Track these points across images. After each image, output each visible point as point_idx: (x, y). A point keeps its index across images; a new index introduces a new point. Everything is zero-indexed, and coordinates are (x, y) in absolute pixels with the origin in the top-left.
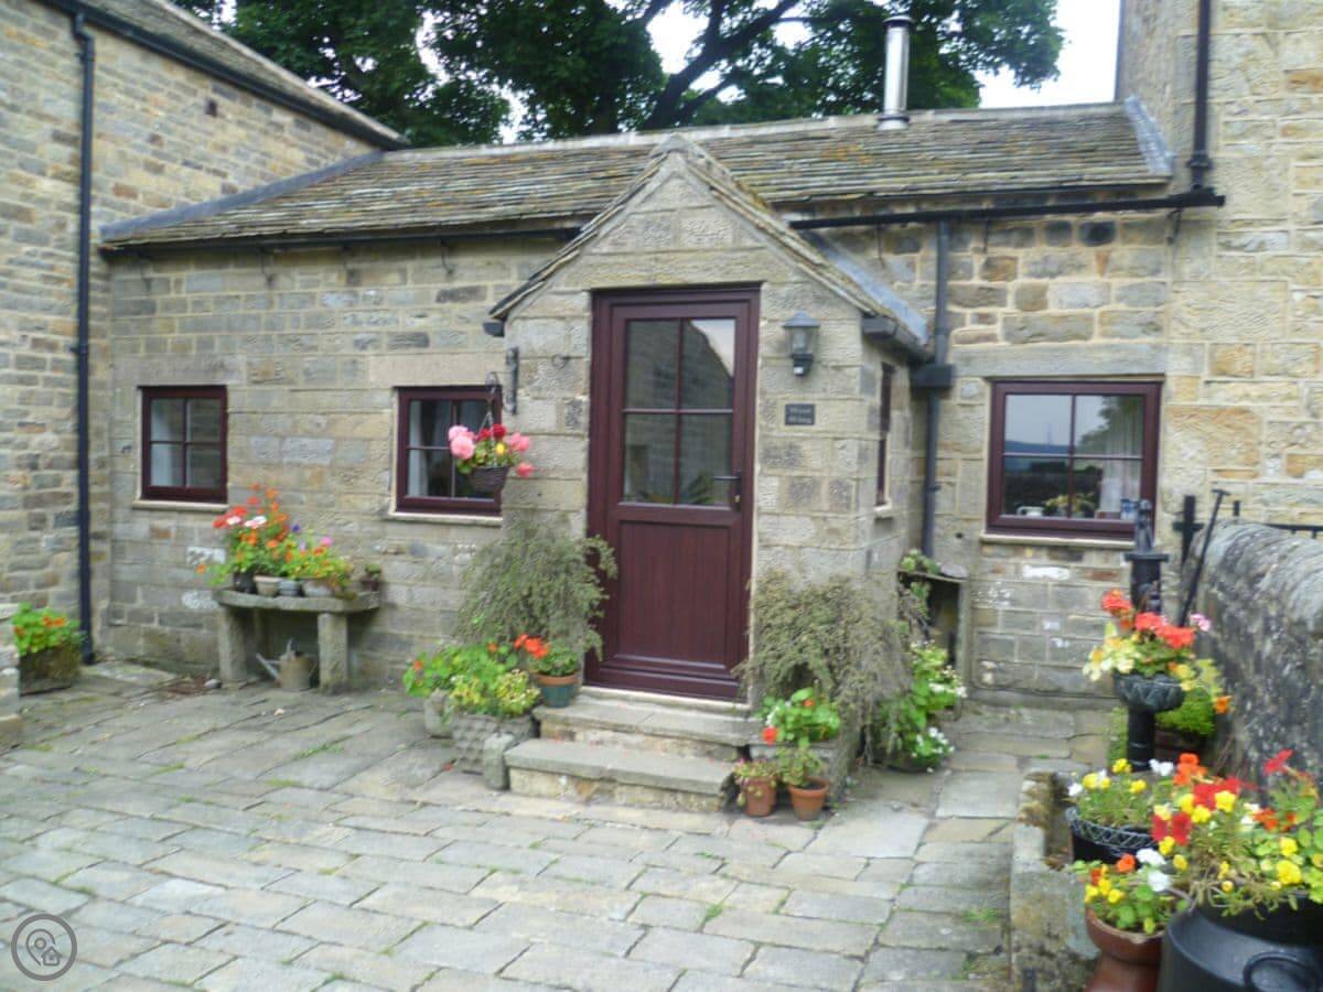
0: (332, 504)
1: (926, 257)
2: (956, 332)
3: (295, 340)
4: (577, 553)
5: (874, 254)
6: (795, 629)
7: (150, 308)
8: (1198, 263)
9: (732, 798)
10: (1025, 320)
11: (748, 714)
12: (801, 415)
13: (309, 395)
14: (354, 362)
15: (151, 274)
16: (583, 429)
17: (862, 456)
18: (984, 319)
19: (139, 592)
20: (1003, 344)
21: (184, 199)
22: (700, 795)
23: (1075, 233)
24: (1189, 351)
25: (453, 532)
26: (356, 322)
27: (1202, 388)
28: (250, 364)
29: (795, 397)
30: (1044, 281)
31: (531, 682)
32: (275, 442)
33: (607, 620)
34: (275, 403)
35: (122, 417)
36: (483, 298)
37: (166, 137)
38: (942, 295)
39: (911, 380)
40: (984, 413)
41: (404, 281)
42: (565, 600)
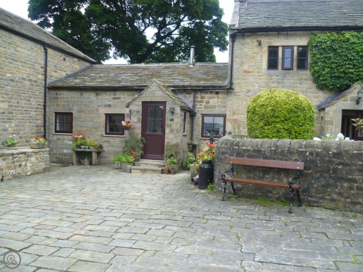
0: (93, 134)
1: (192, 95)
2: (197, 107)
3: (86, 105)
4: (140, 140)
5: (184, 95)
6: (171, 149)
7: (57, 98)
8: (231, 98)
9: (163, 172)
10: (207, 105)
11: (164, 162)
12: (172, 120)
13: (89, 115)
14: (97, 109)
15: (57, 92)
16: (141, 122)
17: (181, 126)
18: (201, 105)
19: (54, 150)
20: (203, 109)
21: (60, 77)
22: (158, 171)
23: (214, 93)
24: (230, 111)
25: (115, 138)
26: (98, 102)
27: (231, 116)
28: (77, 109)
29: (171, 117)
30: (209, 100)
31: (134, 158)
32: (82, 123)
33: (144, 149)
34: (82, 116)
35: (52, 118)
36: (121, 99)
37: (57, 66)
38: (194, 101)
39: (190, 114)
40: (201, 119)
41: (107, 95)
42: (138, 146)
